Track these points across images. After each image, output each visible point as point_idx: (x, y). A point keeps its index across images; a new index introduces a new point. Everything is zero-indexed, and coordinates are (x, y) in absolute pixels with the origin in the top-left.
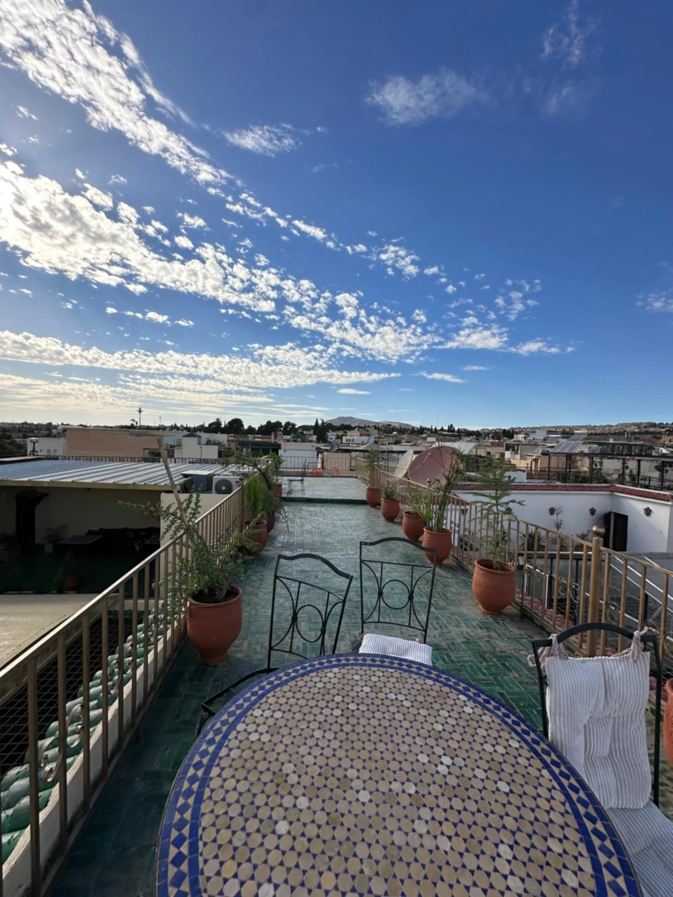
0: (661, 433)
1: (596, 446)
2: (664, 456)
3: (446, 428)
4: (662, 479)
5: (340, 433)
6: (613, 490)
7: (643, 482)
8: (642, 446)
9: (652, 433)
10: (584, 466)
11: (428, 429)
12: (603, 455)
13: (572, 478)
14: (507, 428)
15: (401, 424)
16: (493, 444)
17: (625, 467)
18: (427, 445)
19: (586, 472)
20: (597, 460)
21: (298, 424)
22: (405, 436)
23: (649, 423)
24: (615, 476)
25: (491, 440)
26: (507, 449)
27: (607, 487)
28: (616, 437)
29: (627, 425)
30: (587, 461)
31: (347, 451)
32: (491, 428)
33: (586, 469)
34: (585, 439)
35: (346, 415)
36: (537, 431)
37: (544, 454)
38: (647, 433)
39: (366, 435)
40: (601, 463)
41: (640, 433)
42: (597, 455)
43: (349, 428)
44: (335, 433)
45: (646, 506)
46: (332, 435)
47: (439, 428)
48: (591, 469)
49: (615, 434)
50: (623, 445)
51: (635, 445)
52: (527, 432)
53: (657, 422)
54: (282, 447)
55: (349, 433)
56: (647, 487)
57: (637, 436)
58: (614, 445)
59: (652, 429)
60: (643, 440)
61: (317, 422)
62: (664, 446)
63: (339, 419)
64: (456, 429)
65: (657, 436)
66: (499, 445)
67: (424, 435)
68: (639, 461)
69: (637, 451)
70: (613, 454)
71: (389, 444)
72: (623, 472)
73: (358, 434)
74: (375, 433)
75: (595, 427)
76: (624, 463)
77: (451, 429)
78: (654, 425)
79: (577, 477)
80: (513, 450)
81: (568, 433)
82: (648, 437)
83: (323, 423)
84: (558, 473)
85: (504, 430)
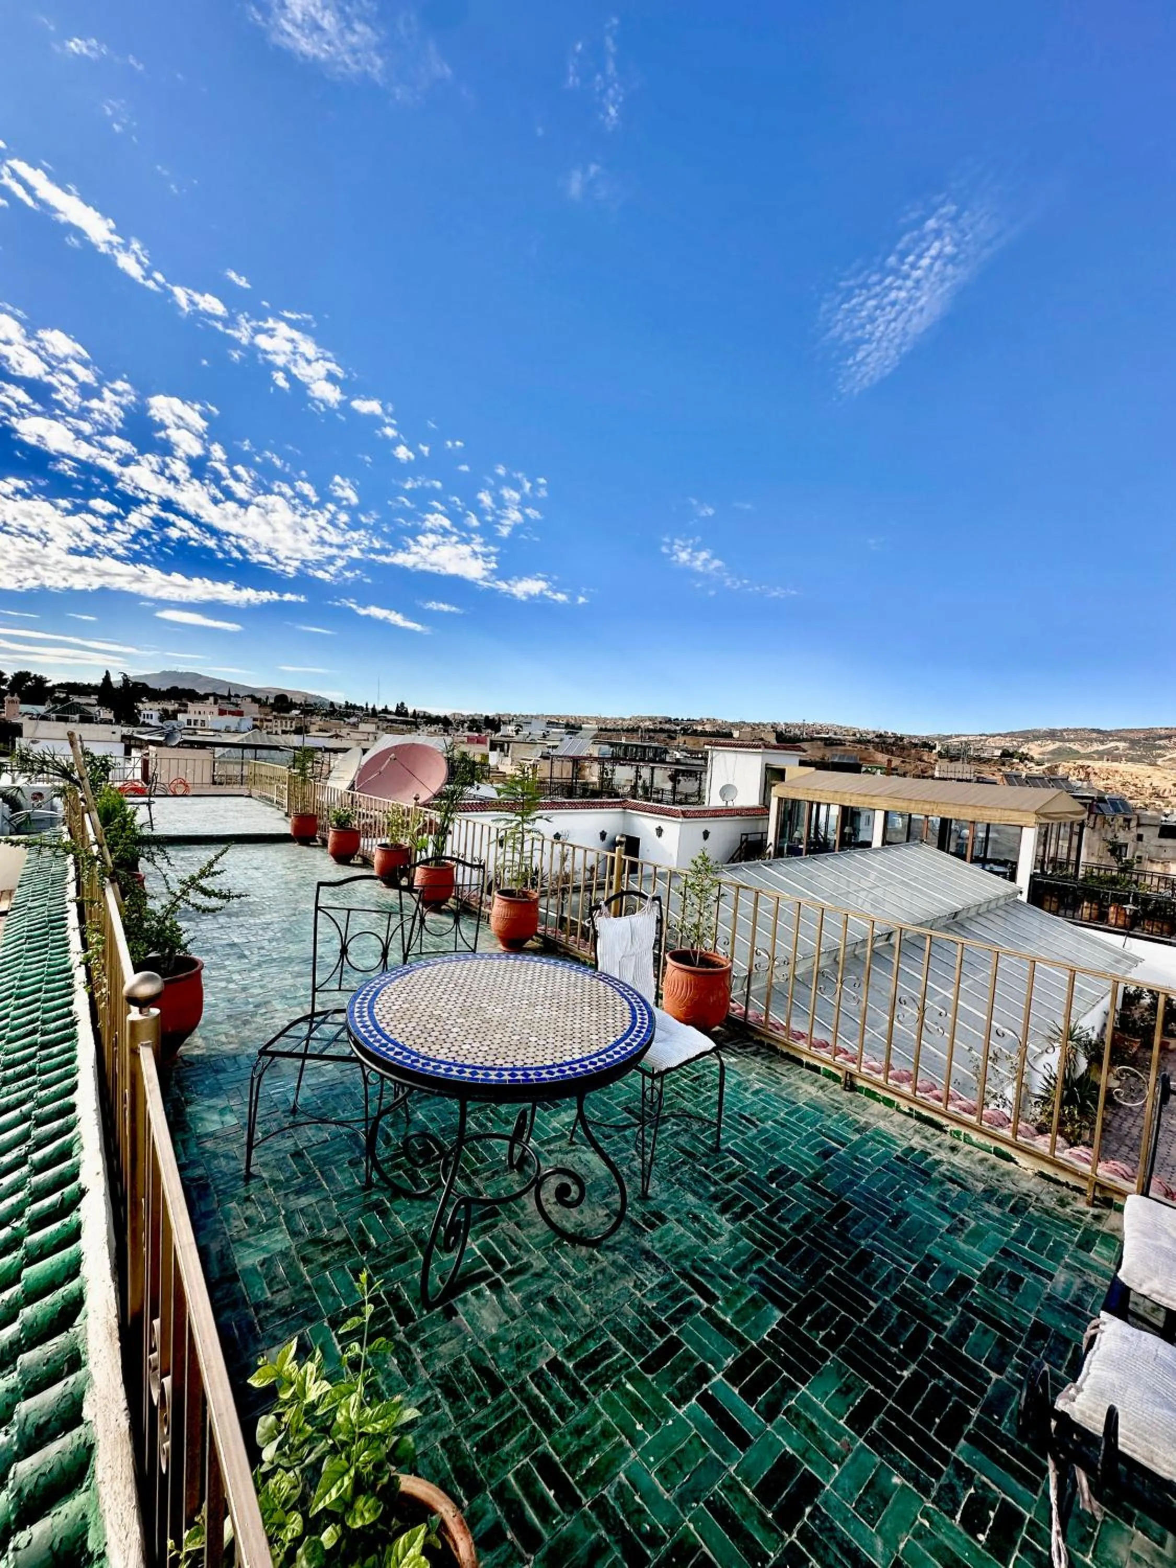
0: (675, 731)
1: (607, 747)
2: (678, 762)
3: (393, 708)
4: (674, 792)
5: (171, 706)
6: (623, 805)
7: (655, 796)
8: (656, 748)
9: (668, 731)
10: (593, 775)
11: (361, 708)
12: (615, 759)
13: (579, 791)
14: (491, 713)
15: (306, 696)
16: (470, 740)
17: (638, 776)
18: (359, 736)
19: (594, 783)
20: (608, 767)
21: (54, 679)
22: (316, 719)
23: (664, 718)
24: (627, 789)
25: (468, 733)
26: (493, 748)
27: (620, 803)
28: (629, 734)
29: (643, 720)
30: (596, 768)
31: (202, 745)
32: (466, 713)
33: (595, 779)
34: (596, 737)
35: (182, 668)
36: (534, 721)
37: (545, 757)
38: (662, 730)
39: (232, 713)
40: (613, 771)
41: (654, 731)
42: (608, 759)
43: (193, 696)
44: (157, 706)
45: (657, 824)
46: (149, 710)
47: (379, 708)
48: (602, 780)
49: (628, 730)
50: (636, 746)
51: (650, 747)
52: (521, 723)
53: (673, 717)
54: (26, 731)
55: (191, 707)
56: (659, 801)
57: (652, 734)
58: (627, 746)
59: (667, 726)
60: (657, 741)
61: (107, 678)
62: (678, 748)
63: (165, 674)
64: (410, 711)
65: (671, 735)
66: (480, 741)
67: (353, 720)
68: (653, 768)
69: (651, 755)
70: (624, 759)
71: (284, 732)
72: (636, 783)
73: (215, 709)
74: (253, 709)
75: (606, 719)
76: (637, 771)
77: (401, 711)
78: (669, 721)
79: (585, 790)
80: (502, 750)
81: (573, 727)
82: (663, 736)
83: (126, 680)
84: (562, 784)
85: (487, 717)
